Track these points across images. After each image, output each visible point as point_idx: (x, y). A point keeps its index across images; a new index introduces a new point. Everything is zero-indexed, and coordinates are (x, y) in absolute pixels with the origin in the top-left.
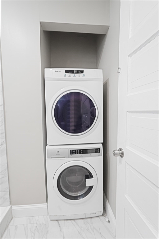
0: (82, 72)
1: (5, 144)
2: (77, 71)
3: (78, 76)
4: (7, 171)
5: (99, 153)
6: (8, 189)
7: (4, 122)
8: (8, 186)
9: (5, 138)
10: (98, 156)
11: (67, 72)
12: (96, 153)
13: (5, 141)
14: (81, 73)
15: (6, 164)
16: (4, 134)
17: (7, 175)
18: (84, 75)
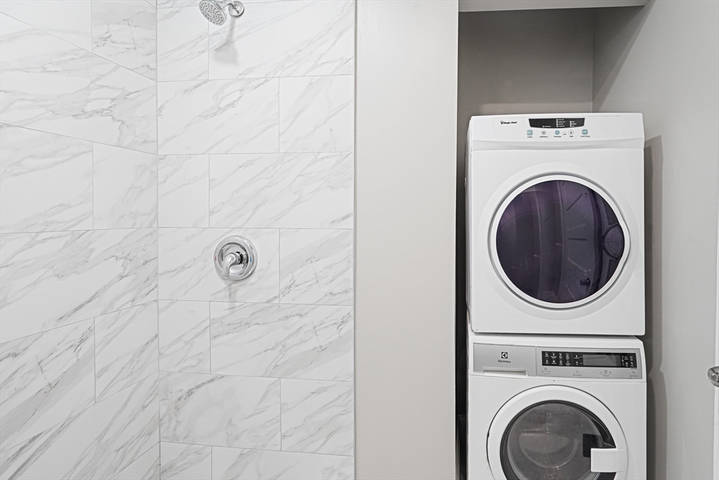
0: (580, 122)
1: (353, 321)
2: (565, 119)
3: (568, 135)
4: (352, 396)
5: (634, 370)
6: (353, 450)
7: (352, 261)
8: (353, 440)
9: (353, 304)
10: (631, 378)
11: (534, 123)
12: (625, 367)
13: (352, 313)
14: (576, 126)
15: (352, 379)
16: (351, 294)
17: (353, 408)
18: (585, 132)
